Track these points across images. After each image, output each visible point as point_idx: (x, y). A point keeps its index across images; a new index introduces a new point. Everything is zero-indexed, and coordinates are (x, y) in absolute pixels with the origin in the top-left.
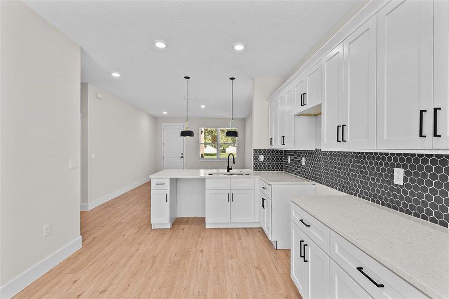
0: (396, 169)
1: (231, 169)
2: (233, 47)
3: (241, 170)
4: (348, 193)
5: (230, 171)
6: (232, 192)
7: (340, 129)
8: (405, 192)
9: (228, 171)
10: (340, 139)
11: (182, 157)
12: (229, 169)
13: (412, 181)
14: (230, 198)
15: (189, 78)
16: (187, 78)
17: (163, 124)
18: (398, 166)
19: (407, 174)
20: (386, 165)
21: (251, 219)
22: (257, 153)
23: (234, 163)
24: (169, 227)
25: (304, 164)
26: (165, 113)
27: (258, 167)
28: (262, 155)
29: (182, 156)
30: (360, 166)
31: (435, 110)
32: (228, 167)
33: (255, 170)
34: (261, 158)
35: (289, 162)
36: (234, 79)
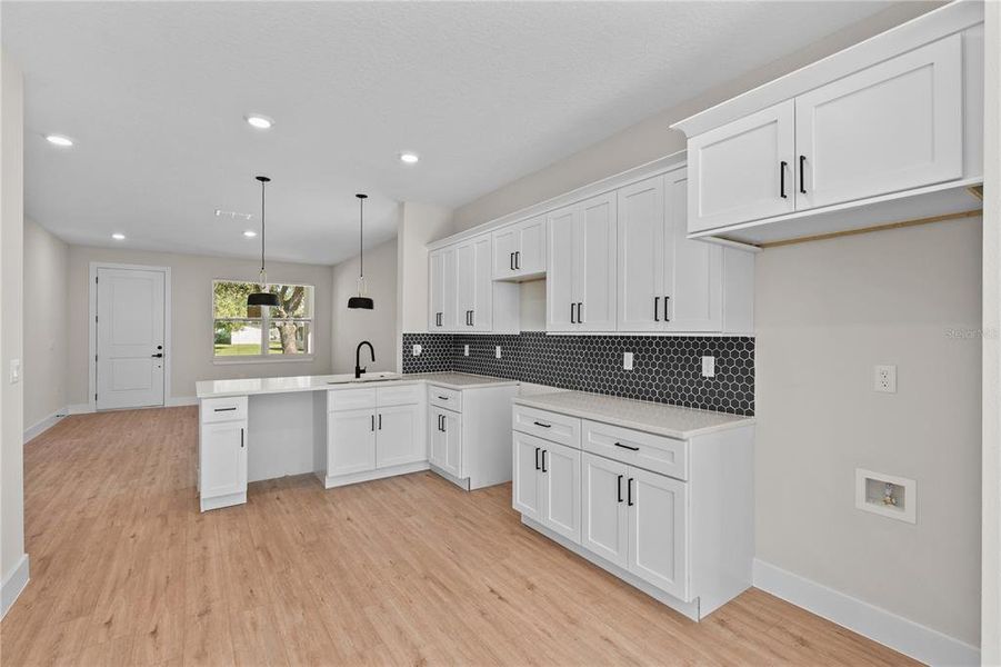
0: (625, 354)
1: (364, 371)
2: (400, 155)
3: (382, 374)
4: (571, 388)
5: (361, 375)
6: (380, 411)
7: (575, 307)
8: (634, 377)
9: (358, 376)
10: (575, 319)
11: (159, 356)
12: (359, 372)
13: (640, 364)
14: (376, 423)
15: (268, 180)
16: (263, 179)
17: (93, 265)
18: (628, 351)
19: (636, 357)
20: (616, 349)
21: (412, 458)
22: (410, 339)
23: (373, 360)
24: (243, 500)
25: (498, 356)
26: (118, 237)
27: (412, 367)
28: (419, 343)
29: (160, 352)
30: (586, 353)
31: (666, 298)
32: (358, 368)
33: (405, 371)
34: (417, 349)
35: (467, 354)
36: (365, 197)
